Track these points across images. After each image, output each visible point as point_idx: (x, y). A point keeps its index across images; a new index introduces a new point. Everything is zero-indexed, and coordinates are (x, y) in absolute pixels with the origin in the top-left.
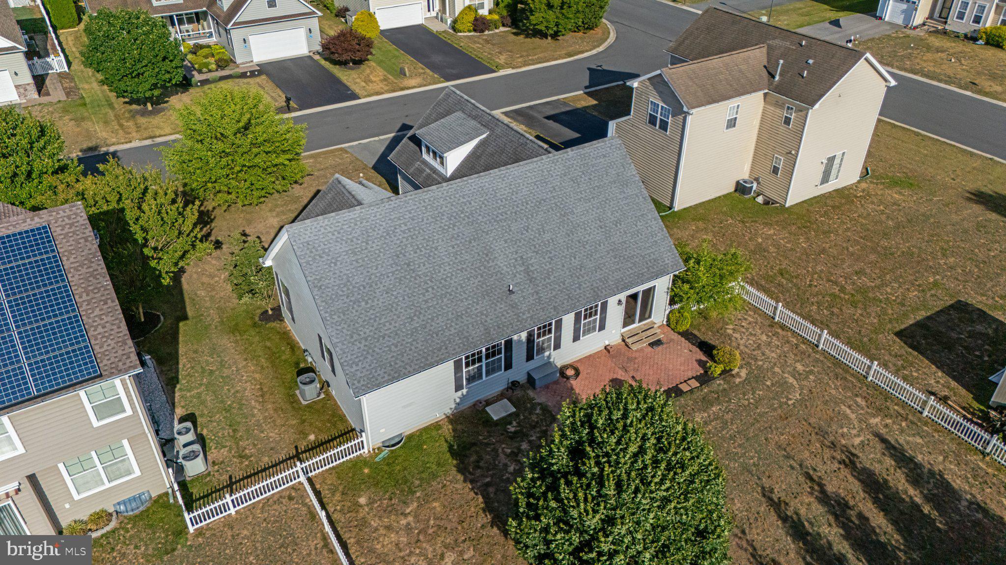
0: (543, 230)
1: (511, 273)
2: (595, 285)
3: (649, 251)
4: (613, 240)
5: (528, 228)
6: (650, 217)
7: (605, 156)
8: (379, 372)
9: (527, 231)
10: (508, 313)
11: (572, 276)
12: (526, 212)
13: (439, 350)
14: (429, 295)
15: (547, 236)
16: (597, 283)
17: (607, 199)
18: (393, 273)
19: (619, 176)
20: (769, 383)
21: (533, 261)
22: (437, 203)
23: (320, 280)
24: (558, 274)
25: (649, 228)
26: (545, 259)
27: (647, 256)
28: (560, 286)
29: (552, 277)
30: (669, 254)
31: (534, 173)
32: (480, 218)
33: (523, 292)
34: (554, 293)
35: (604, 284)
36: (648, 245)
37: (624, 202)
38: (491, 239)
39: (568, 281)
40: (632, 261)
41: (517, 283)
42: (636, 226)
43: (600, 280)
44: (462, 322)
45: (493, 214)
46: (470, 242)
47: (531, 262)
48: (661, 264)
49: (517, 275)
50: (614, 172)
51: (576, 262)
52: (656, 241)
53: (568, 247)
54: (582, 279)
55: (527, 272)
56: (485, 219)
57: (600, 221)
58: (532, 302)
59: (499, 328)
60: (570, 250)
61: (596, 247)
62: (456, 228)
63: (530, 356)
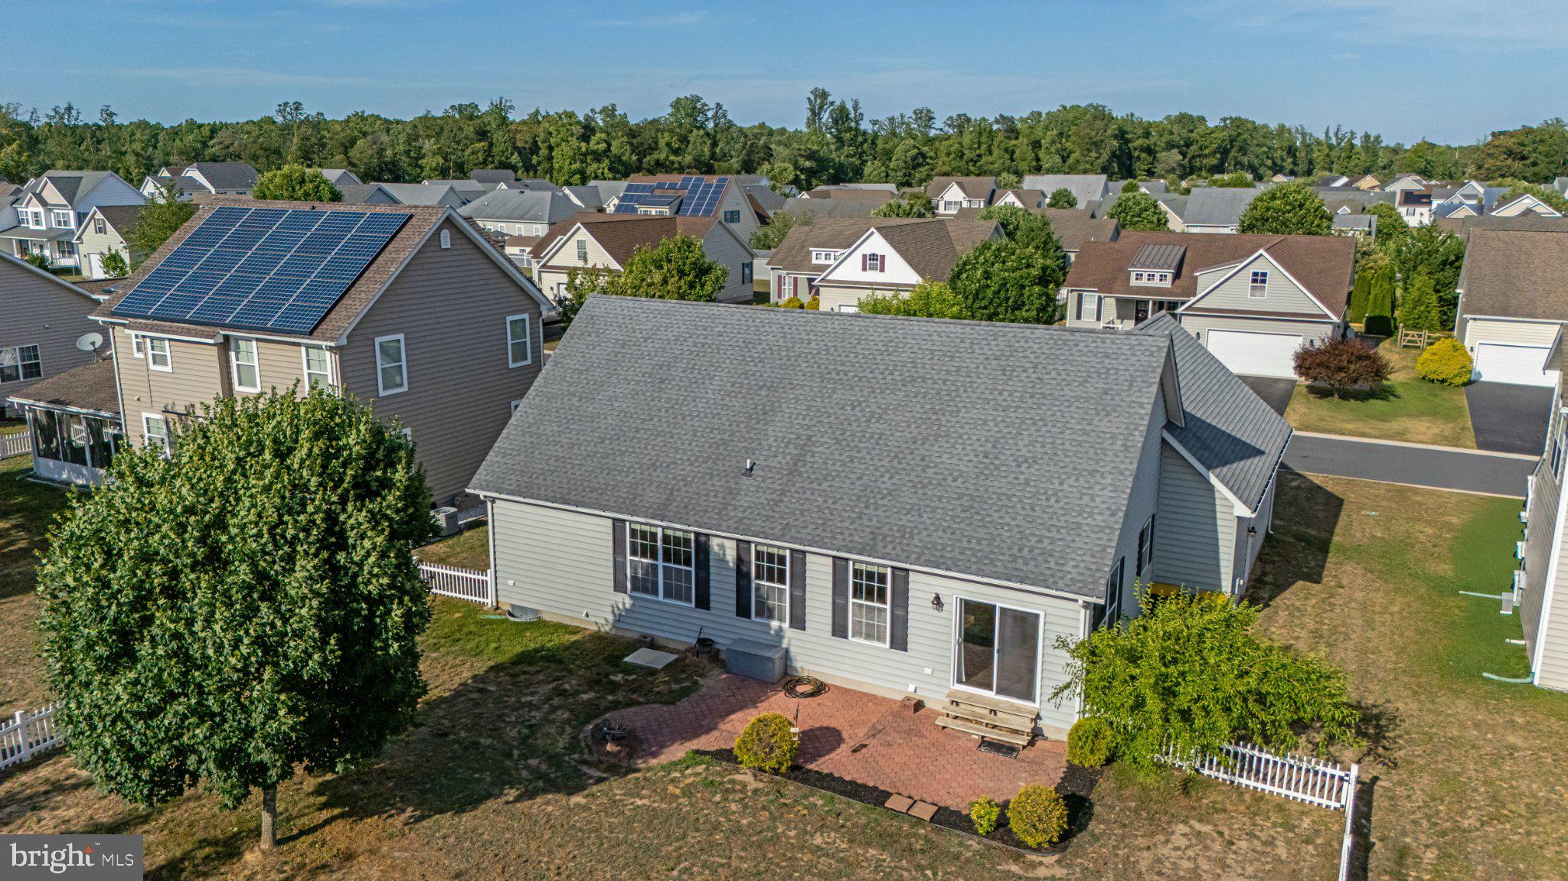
0: (880, 418)
1: (774, 449)
2: (885, 530)
3: (1045, 533)
4: (988, 483)
5: (860, 404)
6: (1108, 480)
7: (1107, 356)
8: (513, 477)
9: (853, 409)
10: (715, 496)
11: (859, 498)
12: (878, 383)
13: (591, 492)
14: (648, 425)
15: (877, 428)
16: (891, 530)
17: (1042, 420)
18: (638, 382)
19: (1106, 393)
21: (821, 449)
22: (767, 328)
24: (840, 484)
25: (1086, 498)
26: (841, 455)
27: (1034, 539)
28: (825, 501)
29: (825, 485)
30: (1087, 558)
31: (945, 338)
32: (804, 365)
33: (764, 481)
34: (807, 506)
35: (903, 537)
36: (1054, 522)
37: (1074, 437)
38: (792, 396)
39: (846, 501)
40: (992, 530)
41: (768, 466)
42: (1061, 483)
43: (902, 529)
44: (650, 475)
45: (826, 368)
46: (760, 389)
47: (816, 450)
48: (1052, 564)
49: (780, 457)
50: (1100, 385)
51: (887, 484)
52: (1079, 526)
53: (896, 456)
54: (871, 511)
55: (797, 460)
56: (810, 369)
57: (994, 447)
58: (762, 500)
59: (686, 507)
60: (895, 463)
61: (945, 479)
62: (760, 365)
63: (743, 610)
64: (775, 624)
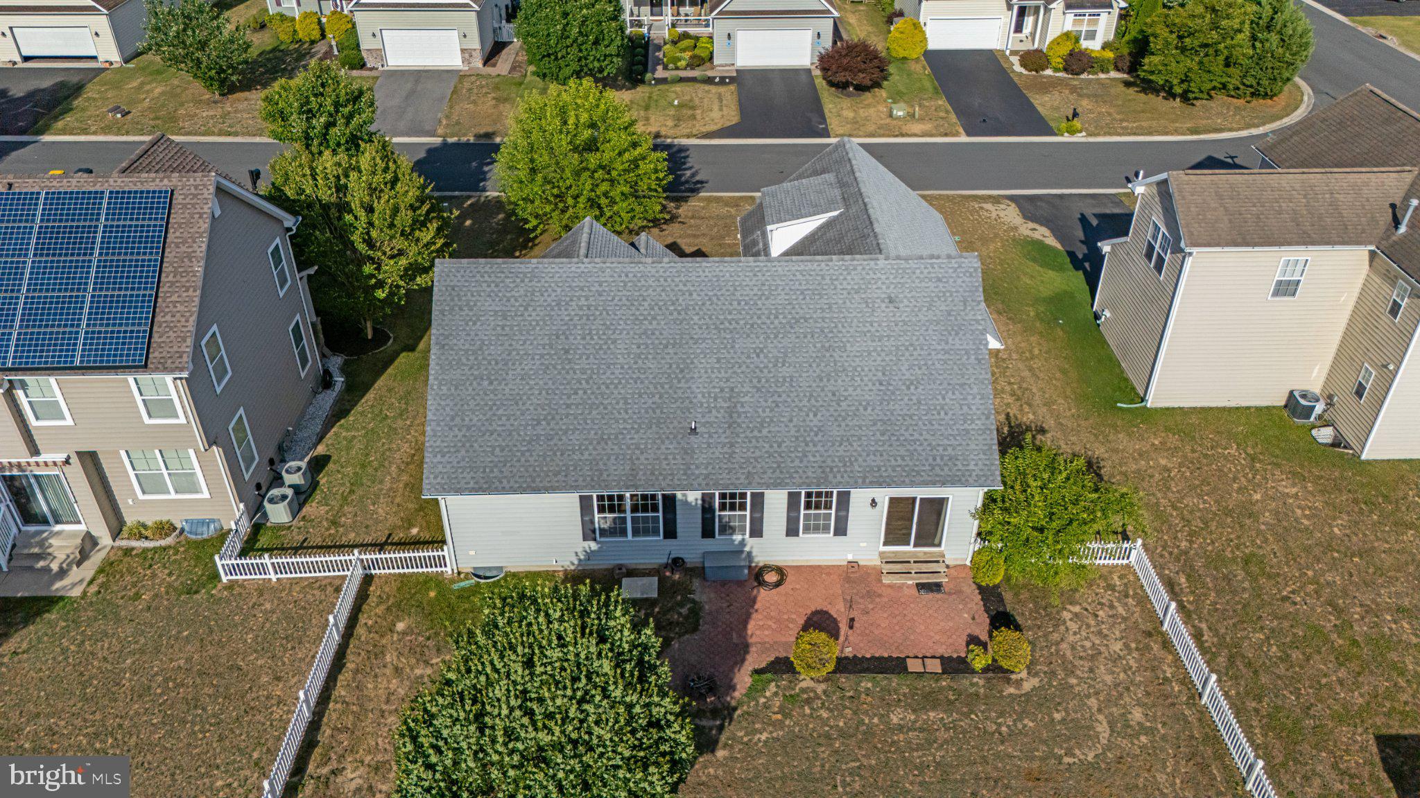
0: (784, 361)
1: (705, 405)
2: (829, 462)
3: (946, 442)
4: (891, 407)
5: (762, 351)
6: (975, 390)
7: (939, 280)
8: (465, 474)
9: (758, 356)
10: (674, 459)
11: (797, 438)
12: (769, 328)
13: (555, 475)
14: (575, 399)
15: (785, 371)
16: (834, 461)
17: (912, 345)
18: (542, 356)
19: (949, 315)
20: (1057, 716)
21: (746, 399)
22: (643, 283)
23: (447, 337)
24: (777, 429)
25: (965, 408)
26: (766, 401)
27: (941, 449)
28: (771, 447)
29: (765, 432)
30: (982, 456)
31: (807, 277)
32: (696, 318)
33: (711, 436)
34: (758, 453)
35: (845, 465)
36: (950, 431)
37: (940, 356)
38: (698, 351)
39: (788, 443)
40: (909, 447)
41: (708, 422)
42: (944, 399)
43: (841, 459)
44: (604, 449)
45: (717, 318)
46: (666, 347)
47: (743, 400)
48: (960, 467)
49: (714, 411)
50: (943, 308)
51: (814, 421)
52: (967, 431)
53: (811, 395)
54: (811, 447)
55: (731, 412)
56: (703, 321)
57: (884, 374)
58: (717, 454)
59: (652, 474)
60: (813, 401)
61: (858, 410)
62: (654, 322)
63: (708, 532)
64: (737, 538)
